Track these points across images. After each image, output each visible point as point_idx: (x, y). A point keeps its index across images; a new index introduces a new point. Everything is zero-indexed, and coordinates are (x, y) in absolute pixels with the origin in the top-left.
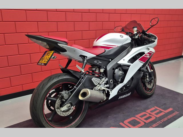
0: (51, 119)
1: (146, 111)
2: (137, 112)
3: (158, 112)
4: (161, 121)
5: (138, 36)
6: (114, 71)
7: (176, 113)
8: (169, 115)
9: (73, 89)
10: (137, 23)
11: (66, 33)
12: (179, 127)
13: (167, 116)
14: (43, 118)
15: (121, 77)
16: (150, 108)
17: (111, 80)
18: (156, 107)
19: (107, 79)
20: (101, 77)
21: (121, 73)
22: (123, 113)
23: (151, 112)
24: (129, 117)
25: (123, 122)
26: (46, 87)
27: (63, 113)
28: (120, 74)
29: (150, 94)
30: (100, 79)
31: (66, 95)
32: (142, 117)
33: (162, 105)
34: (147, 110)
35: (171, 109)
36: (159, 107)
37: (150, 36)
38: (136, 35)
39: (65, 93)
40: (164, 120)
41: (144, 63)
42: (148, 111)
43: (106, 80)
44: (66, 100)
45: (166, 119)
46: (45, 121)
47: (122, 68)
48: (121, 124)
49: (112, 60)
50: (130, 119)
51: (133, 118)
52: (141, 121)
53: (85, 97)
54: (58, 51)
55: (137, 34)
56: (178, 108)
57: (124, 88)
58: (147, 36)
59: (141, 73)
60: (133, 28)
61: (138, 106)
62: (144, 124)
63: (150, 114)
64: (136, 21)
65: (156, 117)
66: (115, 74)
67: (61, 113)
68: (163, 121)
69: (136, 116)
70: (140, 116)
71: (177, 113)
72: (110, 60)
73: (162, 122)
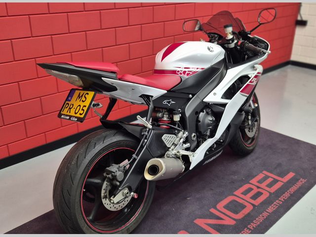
0: (93, 217)
1: (250, 182)
2: (236, 185)
3: (270, 183)
4: (280, 199)
5: (236, 44)
6: (198, 117)
7: (302, 181)
8: (291, 187)
9: (132, 159)
10: (232, 16)
11: (86, 33)
12: (312, 208)
13: (288, 189)
14: (83, 220)
15: (211, 127)
16: (256, 176)
17: (193, 134)
18: (265, 172)
19: (187, 133)
20: (176, 131)
21: (211, 119)
22: (212, 189)
23: (258, 182)
24: (222, 196)
25: (215, 207)
26: (84, 162)
27: (115, 206)
28: (210, 122)
29: (251, 148)
30: (176, 135)
31: (120, 172)
32: (245, 195)
33: (276, 168)
34: (251, 179)
35: (291, 175)
36: (271, 172)
37: (255, 42)
38: (231, 42)
39: (117, 170)
40: (284, 197)
41: (248, 95)
42: (254, 181)
43: (185, 135)
44: (121, 182)
45: (286, 195)
46: (86, 225)
47: (212, 110)
48: (212, 210)
49: (193, 95)
50: (226, 199)
51: (230, 198)
52: (245, 202)
53: (156, 174)
54: (99, 89)
55: (232, 40)
56: (303, 172)
57: (215, 146)
58: (251, 41)
59: (242, 115)
60: (226, 27)
61: (234, 173)
62: (252, 207)
63: (258, 187)
64: (231, 13)
65: (270, 193)
66: (200, 122)
67: (112, 205)
68: (284, 199)
69: (235, 193)
70: (242, 193)
71: (304, 181)
72: (191, 96)
73: (282, 201)
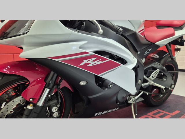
1: (147, 114)
16: (152, 111)
18: (158, 110)
34: (149, 113)
63: (153, 117)
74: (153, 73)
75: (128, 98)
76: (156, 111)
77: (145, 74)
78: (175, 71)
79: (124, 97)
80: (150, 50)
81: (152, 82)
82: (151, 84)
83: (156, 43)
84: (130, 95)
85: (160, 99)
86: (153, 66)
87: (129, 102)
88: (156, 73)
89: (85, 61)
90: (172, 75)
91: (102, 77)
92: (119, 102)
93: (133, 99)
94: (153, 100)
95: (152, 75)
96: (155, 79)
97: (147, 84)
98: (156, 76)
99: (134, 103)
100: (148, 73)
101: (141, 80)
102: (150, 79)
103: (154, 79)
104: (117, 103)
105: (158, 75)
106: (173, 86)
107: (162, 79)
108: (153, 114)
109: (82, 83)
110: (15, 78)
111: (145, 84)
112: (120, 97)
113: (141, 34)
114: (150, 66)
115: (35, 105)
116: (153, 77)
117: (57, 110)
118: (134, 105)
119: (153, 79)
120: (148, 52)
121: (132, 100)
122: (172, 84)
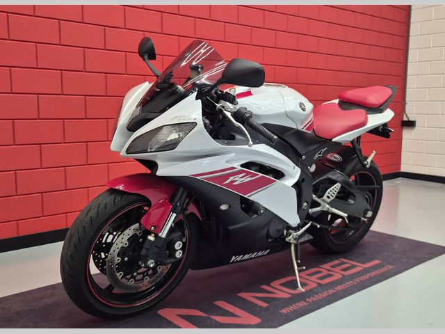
3: (346, 268)
4: (355, 280)
7: (388, 268)
8: (372, 271)
13: (369, 273)
16: (330, 262)
18: (342, 259)
32: (311, 276)
34: (322, 264)
35: (376, 262)
36: (350, 260)
40: (360, 279)
42: (326, 266)
45: (365, 277)
52: (309, 281)
56: (392, 260)
62: (316, 285)
63: (329, 270)
65: (343, 275)
71: (391, 267)
73: (357, 282)
74: (328, 191)
75: (285, 233)
76: (337, 262)
77: (315, 192)
78: (376, 186)
79: (279, 230)
80: (323, 150)
81: (328, 206)
82: (325, 209)
83: (334, 140)
84: (289, 227)
85: (346, 240)
86: (330, 176)
87: (287, 239)
88: (335, 189)
89: (231, 179)
90: (368, 193)
91: (250, 198)
92: (271, 237)
93: (295, 234)
94: (332, 242)
95: (326, 194)
96: (333, 200)
97: (318, 209)
98: (334, 196)
99: (296, 242)
100: (320, 190)
101: (307, 203)
102: (324, 201)
103: (331, 201)
104: (267, 239)
105: (338, 193)
106: (370, 214)
107: (347, 200)
108: (331, 267)
109: (224, 207)
110: (135, 198)
111: (315, 210)
112: (273, 230)
113: (307, 129)
114: (324, 177)
115: (156, 236)
116: (328, 197)
117: (181, 246)
118: (296, 246)
119: (329, 200)
120: (320, 154)
121: (291, 236)
122: (368, 210)
